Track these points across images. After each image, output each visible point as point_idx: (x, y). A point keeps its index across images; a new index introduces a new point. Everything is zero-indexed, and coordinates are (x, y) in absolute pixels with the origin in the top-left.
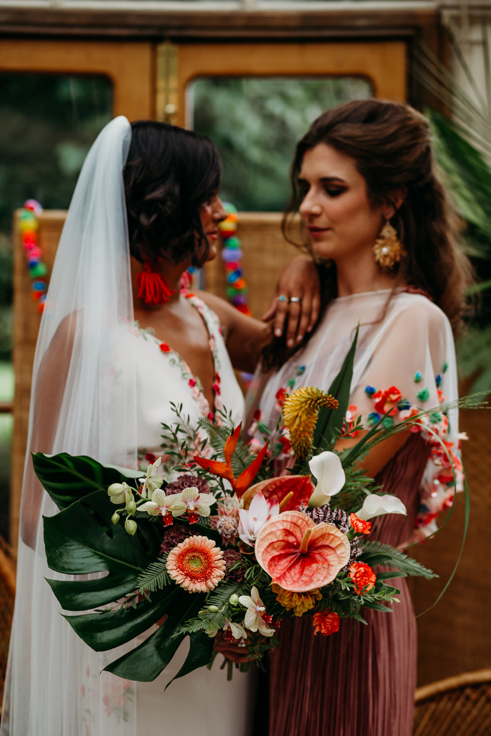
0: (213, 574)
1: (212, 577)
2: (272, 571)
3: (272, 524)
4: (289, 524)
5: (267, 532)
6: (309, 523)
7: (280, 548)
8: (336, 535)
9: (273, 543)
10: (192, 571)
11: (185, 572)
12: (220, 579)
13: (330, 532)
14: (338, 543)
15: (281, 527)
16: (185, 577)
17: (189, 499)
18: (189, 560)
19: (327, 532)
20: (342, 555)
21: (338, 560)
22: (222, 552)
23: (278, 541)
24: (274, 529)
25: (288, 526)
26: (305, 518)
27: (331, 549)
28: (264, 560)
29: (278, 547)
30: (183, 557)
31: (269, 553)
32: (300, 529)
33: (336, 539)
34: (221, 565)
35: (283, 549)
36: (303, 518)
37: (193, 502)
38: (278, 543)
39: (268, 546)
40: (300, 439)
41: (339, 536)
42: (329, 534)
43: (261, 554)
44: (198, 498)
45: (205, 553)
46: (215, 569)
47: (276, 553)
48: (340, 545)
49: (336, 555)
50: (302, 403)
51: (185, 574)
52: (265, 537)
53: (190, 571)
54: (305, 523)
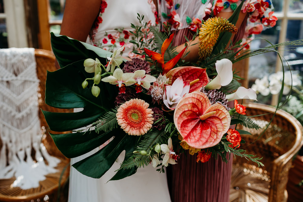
0: (145, 125)
1: (144, 127)
2: (182, 131)
3: (186, 98)
4: (195, 99)
5: (182, 104)
6: (206, 100)
7: (188, 115)
8: (223, 111)
9: (185, 111)
10: (132, 122)
11: (128, 122)
12: (149, 129)
13: (219, 109)
14: (223, 116)
15: (191, 102)
16: (127, 125)
17: (138, 77)
18: (131, 114)
19: (218, 109)
20: (225, 125)
21: (223, 128)
22: (153, 112)
23: (188, 110)
24: (187, 102)
25: (194, 101)
26: (204, 96)
27: (219, 120)
28: (178, 123)
29: (187, 114)
30: (128, 111)
31: (182, 118)
32: (202, 104)
33: (223, 114)
34: (151, 120)
35: (190, 115)
36: (203, 96)
37: (140, 79)
38: (188, 112)
39: (182, 114)
40: (207, 47)
41: (225, 112)
42: (219, 110)
43: (177, 119)
44: (144, 77)
45: (142, 112)
46: (147, 122)
47: (185, 118)
48: (224, 118)
49: (221, 125)
50: (215, 26)
51: (128, 123)
52: (181, 107)
53: (131, 121)
54: (204, 99)
